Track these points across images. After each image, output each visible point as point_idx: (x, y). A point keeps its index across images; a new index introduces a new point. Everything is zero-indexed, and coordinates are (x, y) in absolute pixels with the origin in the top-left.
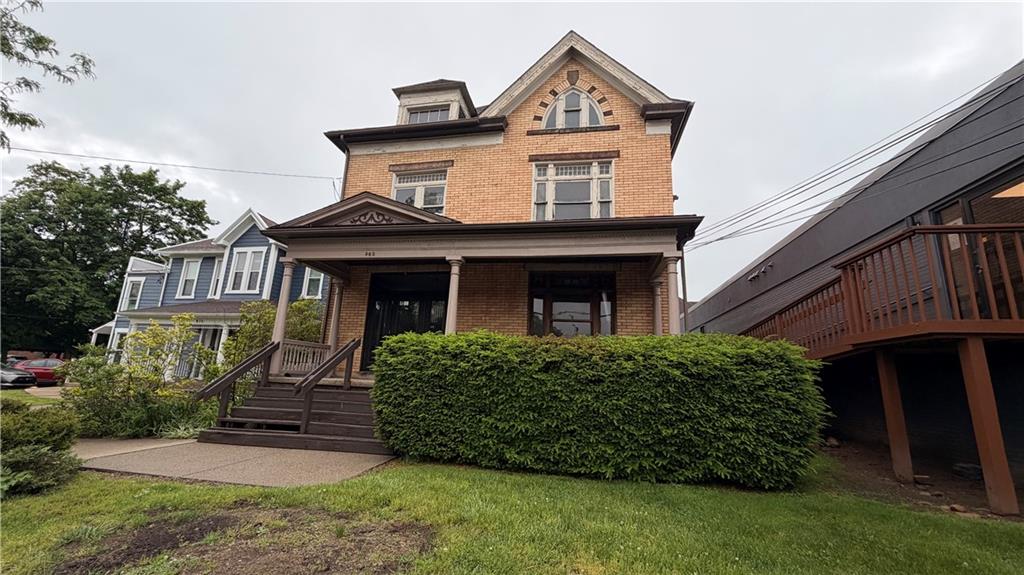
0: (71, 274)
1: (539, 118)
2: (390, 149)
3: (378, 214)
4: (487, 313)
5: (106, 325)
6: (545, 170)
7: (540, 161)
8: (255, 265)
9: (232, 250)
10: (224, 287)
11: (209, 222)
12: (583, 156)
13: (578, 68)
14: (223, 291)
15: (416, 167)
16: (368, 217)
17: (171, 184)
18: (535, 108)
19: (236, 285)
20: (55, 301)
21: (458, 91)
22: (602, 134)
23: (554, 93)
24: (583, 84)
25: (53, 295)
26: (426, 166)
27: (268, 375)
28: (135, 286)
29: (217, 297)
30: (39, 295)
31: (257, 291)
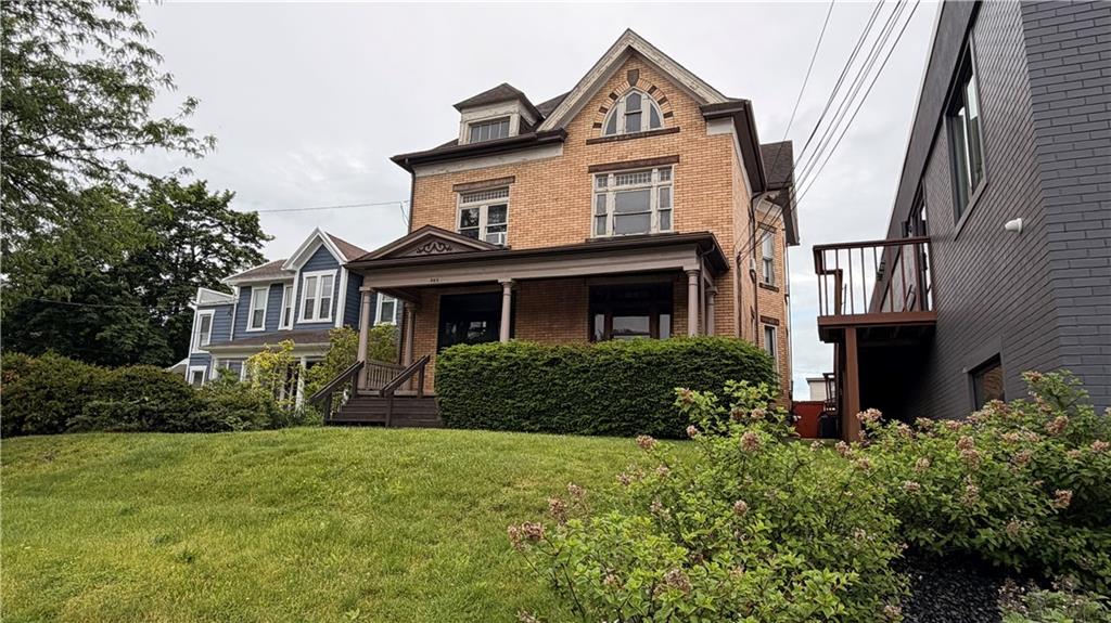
0: (135, 310)
1: (598, 125)
2: (453, 168)
3: (440, 244)
4: (550, 329)
5: (181, 363)
6: (606, 180)
7: (600, 171)
8: (326, 291)
9: (301, 275)
10: (296, 317)
11: (263, 238)
12: (642, 163)
13: (639, 66)
14: (295, 321)
15: (479, 185)
16: (431, 246)
17: (221, 195)
18: (595, 114)
19: (308, 314)
20: (122, 340)
21: (518, 102)
22: (661, 138)
23: (613, 96)
24: (643, 85)
25: (120, 334)
26: (488, 184)
27: (357, 389)
28: (206, 319)
29: (290, 327)
30: (107, 333)
31: (329, 319)
